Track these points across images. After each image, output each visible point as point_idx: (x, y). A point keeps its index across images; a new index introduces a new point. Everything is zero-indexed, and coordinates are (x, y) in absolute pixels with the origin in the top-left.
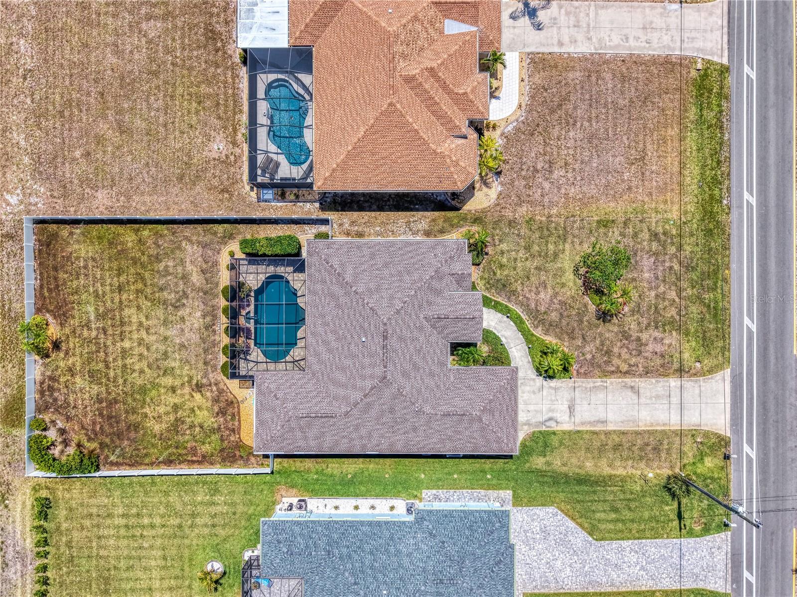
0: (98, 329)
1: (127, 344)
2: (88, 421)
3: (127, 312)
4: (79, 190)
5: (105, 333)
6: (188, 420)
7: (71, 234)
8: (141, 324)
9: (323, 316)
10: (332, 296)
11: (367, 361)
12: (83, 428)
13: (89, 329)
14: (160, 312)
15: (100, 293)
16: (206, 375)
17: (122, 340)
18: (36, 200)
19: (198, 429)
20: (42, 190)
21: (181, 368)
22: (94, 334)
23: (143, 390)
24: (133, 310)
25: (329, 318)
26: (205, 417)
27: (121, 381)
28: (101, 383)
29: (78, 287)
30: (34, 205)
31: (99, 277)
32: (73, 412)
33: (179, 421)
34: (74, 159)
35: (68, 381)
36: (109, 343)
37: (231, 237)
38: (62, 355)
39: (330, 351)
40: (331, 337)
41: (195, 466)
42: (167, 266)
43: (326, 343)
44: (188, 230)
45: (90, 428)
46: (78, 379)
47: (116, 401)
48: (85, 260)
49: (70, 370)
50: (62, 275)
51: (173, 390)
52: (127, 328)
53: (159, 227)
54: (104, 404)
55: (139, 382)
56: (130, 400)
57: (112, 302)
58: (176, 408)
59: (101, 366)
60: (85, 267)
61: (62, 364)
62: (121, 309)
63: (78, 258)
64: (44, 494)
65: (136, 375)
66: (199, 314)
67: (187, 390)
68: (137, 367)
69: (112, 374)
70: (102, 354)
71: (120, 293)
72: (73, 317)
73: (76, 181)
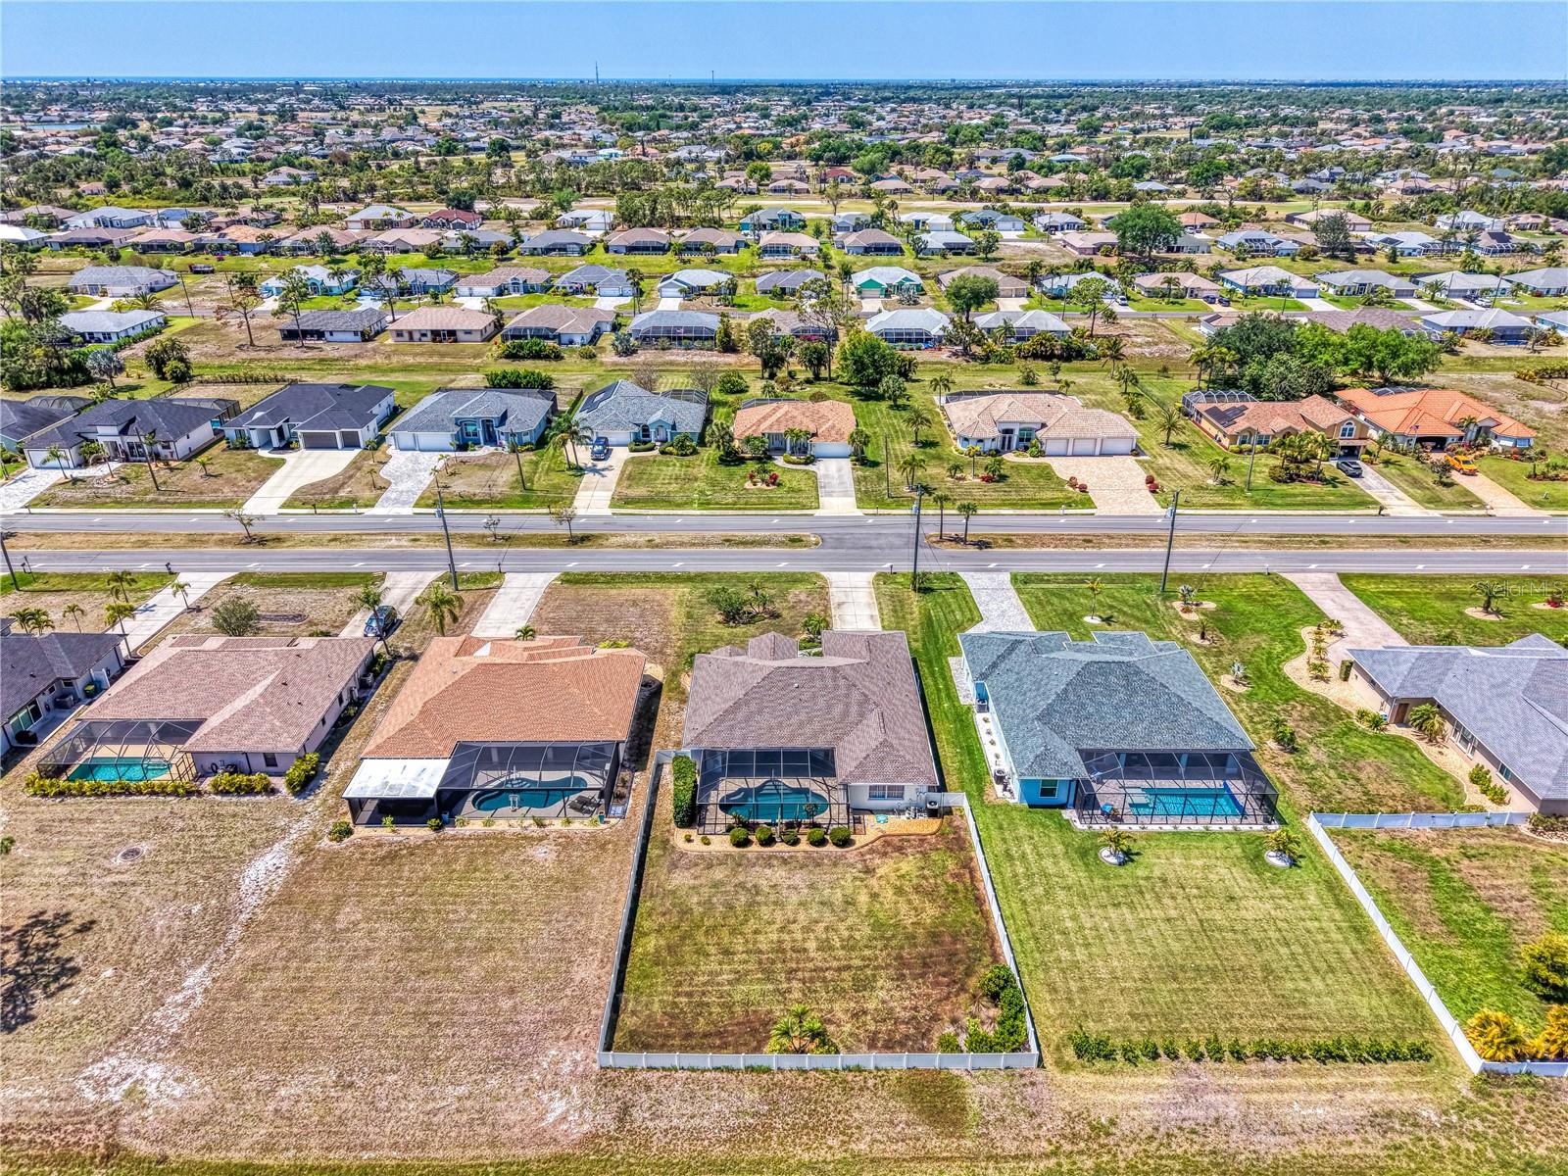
0: (789, 980)
1: (812, 945)
2: (936, 993)
3: (764, 947)
4: (565, 1002)
5: (796, 971)
6: (915, 881)
7: (634, 1013)
8: (782, 929)
9: (771, 728)
10: (748, 719)
11: (818, 684)
12: (947, 998)
13: (789, 991)
14: (765, 912)
15: (732, 976)
16: (852, 865)
17: (805, 950)
18: (568, 1063)
19: (926, 872)
20: (553, 1052)
21: (843, 887)
22: (795, 984)
23: (878, 926)
24: (761, 938)
25: (773, 722)
26: (909, 865)
27: (867, 952)
28: (874, 976)
29: (722, 1005)
30: (576, 1067)
31: (706, 978)
32: (923, 1012)
33: (917, 889)
34: (514, 1008)
35: (874, 1019)
36: (810, 965)
37: (665, 844)
38: (831, 1028)
39: (810, 721)
40: (795, 720)
41: (978, 875)
42: (699, 903)
43: (801, 725)
44: (650, 881)
45: (946, 990)
46: (871, 1006)
47: (899, 957)
48: (679, 995)
49: (855, 1015)
50: (701, 1025)
51: (874, 896)
52: (787, 946)
53: (640, 911)
54: (906, 972)
55: (867, 931)
56: (893, 943)
57: (746, 962)
58: (899, 891)
59: (845, 975)
60: (690, 995)
61: (847, 1028)
62: (761, 952)
63: (675, 1005)
64: (1070, 1054)
65: (857, 935)
66: (768, 871)
67: (873, 882)
68: (846, 934)
69: (858, 962)
70: (828, 975)
71: (733, 953)
72: (770, 1012)
73: (551, 1006)
